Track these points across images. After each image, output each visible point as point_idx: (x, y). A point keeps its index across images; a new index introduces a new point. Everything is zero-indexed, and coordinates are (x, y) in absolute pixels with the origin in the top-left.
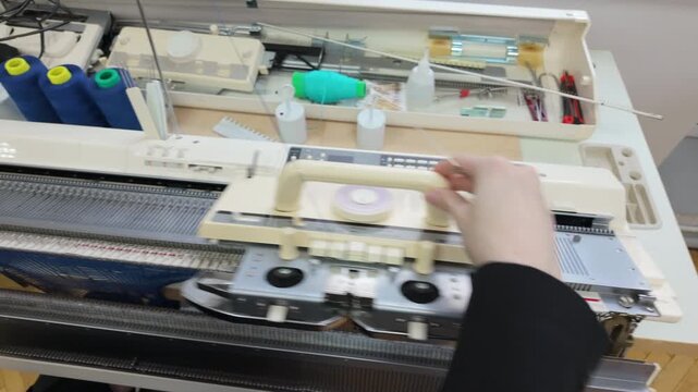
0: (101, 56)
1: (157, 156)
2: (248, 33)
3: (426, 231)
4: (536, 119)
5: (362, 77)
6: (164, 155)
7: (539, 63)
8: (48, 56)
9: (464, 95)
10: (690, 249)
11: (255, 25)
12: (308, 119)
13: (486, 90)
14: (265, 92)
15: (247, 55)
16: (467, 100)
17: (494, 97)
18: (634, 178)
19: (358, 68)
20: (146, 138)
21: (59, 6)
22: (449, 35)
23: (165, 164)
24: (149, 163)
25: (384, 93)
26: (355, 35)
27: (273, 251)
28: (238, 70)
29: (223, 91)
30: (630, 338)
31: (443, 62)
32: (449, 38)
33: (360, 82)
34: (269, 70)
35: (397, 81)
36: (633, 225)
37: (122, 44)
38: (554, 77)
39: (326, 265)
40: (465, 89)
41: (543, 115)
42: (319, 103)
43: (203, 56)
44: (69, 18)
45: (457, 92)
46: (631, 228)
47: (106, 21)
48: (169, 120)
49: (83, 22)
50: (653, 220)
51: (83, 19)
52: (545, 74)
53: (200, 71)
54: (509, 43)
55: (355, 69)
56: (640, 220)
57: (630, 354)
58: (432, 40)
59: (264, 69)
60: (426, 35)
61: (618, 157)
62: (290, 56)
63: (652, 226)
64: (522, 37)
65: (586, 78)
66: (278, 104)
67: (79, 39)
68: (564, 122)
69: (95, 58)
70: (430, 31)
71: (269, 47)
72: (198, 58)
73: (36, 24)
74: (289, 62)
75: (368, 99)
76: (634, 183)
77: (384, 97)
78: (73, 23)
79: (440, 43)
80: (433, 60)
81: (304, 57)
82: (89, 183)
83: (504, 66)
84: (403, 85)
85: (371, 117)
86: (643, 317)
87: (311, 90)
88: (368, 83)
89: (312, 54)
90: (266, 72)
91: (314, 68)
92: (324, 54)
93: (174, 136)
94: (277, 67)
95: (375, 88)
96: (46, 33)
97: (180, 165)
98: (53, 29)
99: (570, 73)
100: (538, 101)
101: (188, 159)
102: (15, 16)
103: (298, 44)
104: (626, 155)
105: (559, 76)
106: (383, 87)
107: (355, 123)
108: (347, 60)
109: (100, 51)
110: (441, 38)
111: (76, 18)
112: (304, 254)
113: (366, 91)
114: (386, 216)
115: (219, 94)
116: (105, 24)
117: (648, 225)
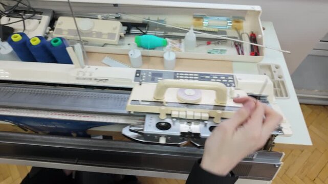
0: (50, 30)
1: (81, 75)
2: (114, 17)
3: (215, 106)
4: (239, 54)
5: (164, 37)
6: (84, 75)
7: (241, 28)
8: (27, 31)
9: (209, 43)
10: (301, 104)
11: (117, 14)
12: (143, 56)
13: (218, 41)
14: (123, 44)
15: (115, 29)
16: (210, 46)
17: (222, 44)
18: (280, 78)
19: (163, 32)
20: (76, 68)
21: (30, 7)
22: (202, 17)
23: (84, 79)
24: (77, 78)
25: (174, 44)
26: (162, 17)
27: (157, 116)
28: (111, 36)
29: (105, 45)
30: (274, 143)
31: (199, 29)
32: (202, 18)
33: (164, 40)
34: (125, 34)
35: (180, 38)
36: (278, 98)
37: (59, 24)
38: (248, 34)
39: (178, 121)
40: (209, 41)
41: (242, 52)
42: (147, 49)
43: (96, 29)
44: (35, 13)
45: (205, 42)
46: (276, 99)
47: (51, 14)
48: (84, 58)
49: (40, 14)
50: (287, 96)
51: (41, 13)
52: (243, 33)
53: (94, 36)
54: (228, 20)
55: (162, 33)
56: (282, 95)
57: (274, 149)
58: (195, 19)
59: (122, 34)
60: (192, 17)
61: (273, 69)
62: (133, 28)
63: (286, 98)
64: (233, 17)
65: (260, 36)
66: (130, 50)
67: (40, 22)
68: (251, 55)
69: (48, 31)
70: (194, 15)
71: (124, 24)
72: (94, 30)
73: (21, 17)
74: (134, 31)
75: (168, 47)
76: (280, 80)
77: (175, 45)
78: (36, 15)
79: (199, 20)
80: (195, 28)
81: (139, 28)
82: (53, 87)
83: (226, 30)
84: (183, 40)
85: (169, 55)
86: (277, 135)
87: (143, 43)
88: (167, 39)
89: (143, 26)
90: (123, 36)
91: (145, 34)
92: (148, 27)
93: (87, 66)
94: (128, 33)
95: (171, 42)
96: (25, 21)
97: (91, 79)
98: (29, 18)
99: (254, 33)
100: (240, 45)
101: (94, 76)
102: (10, 13)
103: (137, 22)
104: (277, 68)
105: (249, 34)
106: (174, 41)
107: (163, 57)
108: (158, 29)
109: (50, 28)
110: (199, 18)
111: (38, 13)
112: (169, 116)
113: (167, 43)
114: (200, 100)
115: (103, 46)
116: (51, 15)
117: (285, 97)
